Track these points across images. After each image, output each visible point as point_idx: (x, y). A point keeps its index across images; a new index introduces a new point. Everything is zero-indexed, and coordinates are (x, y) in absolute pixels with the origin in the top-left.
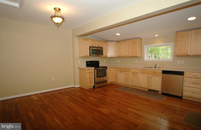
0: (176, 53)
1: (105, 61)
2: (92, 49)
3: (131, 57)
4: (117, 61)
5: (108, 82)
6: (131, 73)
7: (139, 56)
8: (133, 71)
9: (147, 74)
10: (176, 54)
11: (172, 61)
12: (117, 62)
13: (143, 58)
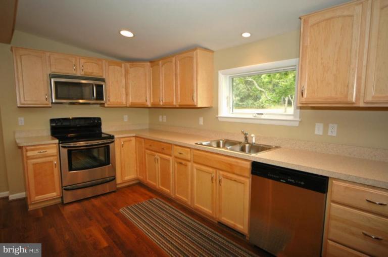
0: (305, 96)
1: (126, 118)
2: (56, 83)
3: (182, 107)
4: (161, 117)
5: (119, 180)
6: (171, 159)
7: (199, 106)
8: (177, 154)
9: (210, 170)
10: (303, 100)
11: (297, 124)
12: (161, 120)
13: (217, 111)
